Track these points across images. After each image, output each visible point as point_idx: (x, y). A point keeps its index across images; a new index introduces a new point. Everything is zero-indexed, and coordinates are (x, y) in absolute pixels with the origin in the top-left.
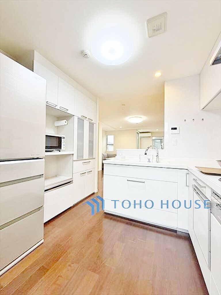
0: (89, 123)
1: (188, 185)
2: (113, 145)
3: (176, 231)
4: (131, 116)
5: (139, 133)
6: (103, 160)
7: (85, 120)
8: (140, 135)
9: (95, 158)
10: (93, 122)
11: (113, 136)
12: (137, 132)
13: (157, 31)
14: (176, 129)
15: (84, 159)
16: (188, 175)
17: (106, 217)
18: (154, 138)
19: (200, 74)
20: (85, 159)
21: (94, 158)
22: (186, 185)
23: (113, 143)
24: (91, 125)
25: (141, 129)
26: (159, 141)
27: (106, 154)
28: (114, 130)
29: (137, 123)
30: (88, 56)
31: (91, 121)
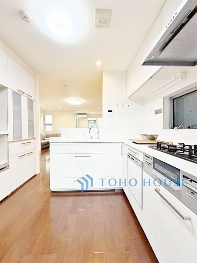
0: (27, 100)
1: (122, 154)
2: (52, 124)
3: (114, 190)
4: (71, 98)
5: (77, 114)
6: (42, 140)
7: (22, 95)
8: (78, 116)
9: (36, 138)
10: (32, 98)
11: (51, 116)
12: (76, 113)
13: (103, 23)
14: (111, 111)
15: (22, 139)
16: (122, 146)
17: (53, 196)
18: (89, 119)
19: (127, 72)
20: (24, 139)
21: (34, 139)
22: (121, 154)
23: (51, 123)
24: (31, 102)
25: (79, 111)
26: (93, 122)
27: (44, 134)
28: (53, 110)
29: (76, 105)
30: (29, 21)
31: (30, 97)
